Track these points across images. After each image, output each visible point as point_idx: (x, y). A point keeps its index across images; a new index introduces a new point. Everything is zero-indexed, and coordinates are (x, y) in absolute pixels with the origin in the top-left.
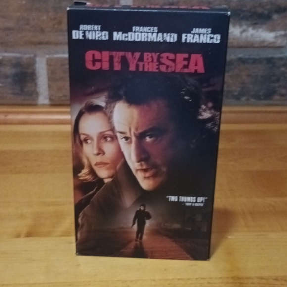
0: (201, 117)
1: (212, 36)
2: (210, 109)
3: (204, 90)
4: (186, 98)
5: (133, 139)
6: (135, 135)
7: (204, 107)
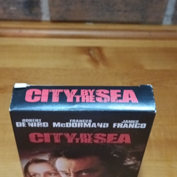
0: (125, 164)
1: (139, 124)
2: (133, 160)
3: (130, 151)
4: (115, 155)
5: (72, 174)
6: (73, 172)
7: (128, 159)
